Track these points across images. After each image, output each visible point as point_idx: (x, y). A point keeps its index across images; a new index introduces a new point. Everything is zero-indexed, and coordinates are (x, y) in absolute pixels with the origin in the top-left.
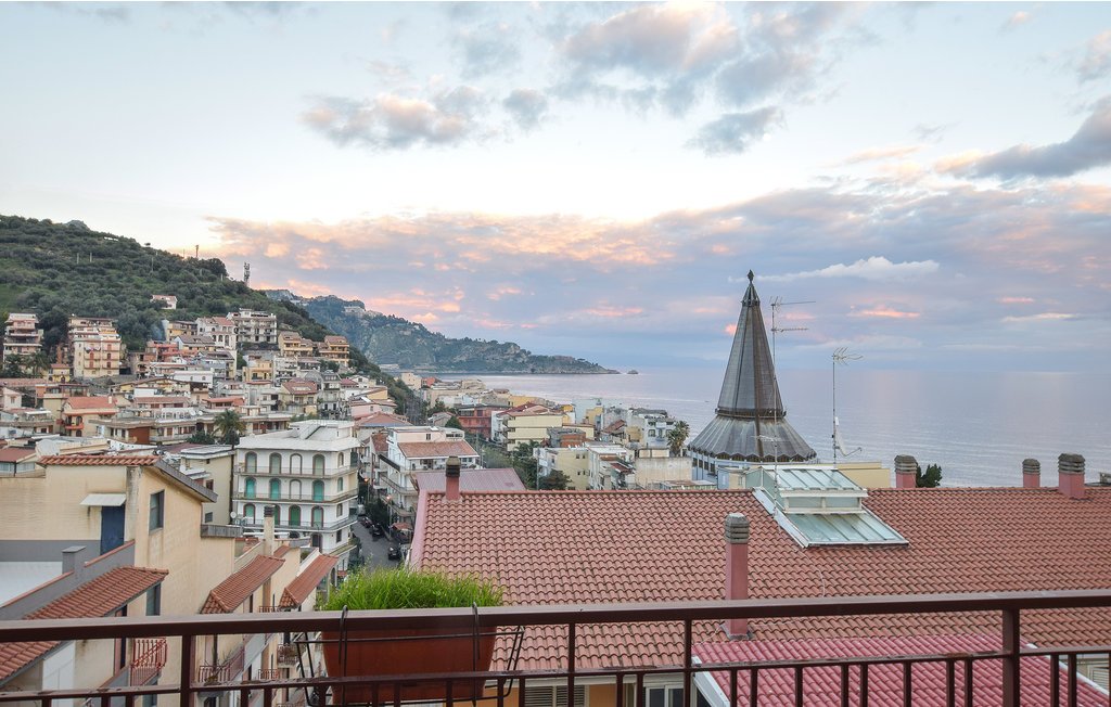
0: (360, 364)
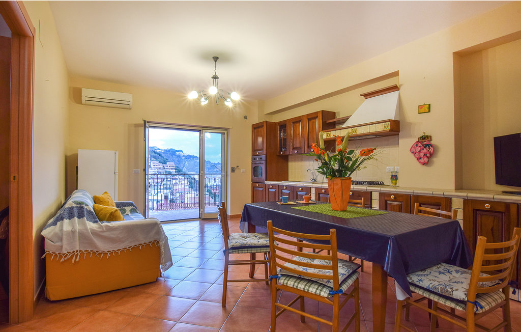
0: (179, 172)
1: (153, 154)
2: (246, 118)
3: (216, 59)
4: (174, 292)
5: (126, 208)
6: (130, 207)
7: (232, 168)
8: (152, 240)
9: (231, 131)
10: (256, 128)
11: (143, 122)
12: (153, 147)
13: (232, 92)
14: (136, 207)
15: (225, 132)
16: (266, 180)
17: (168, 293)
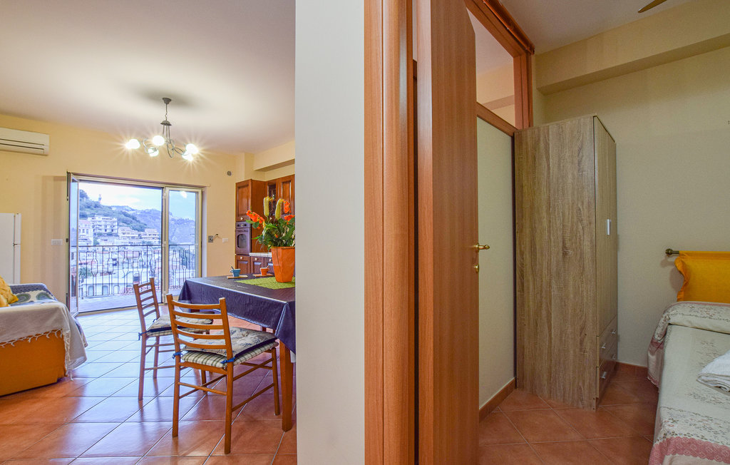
1: (122, 216)
2: (229, 173)
3: (167, 101)
4: (89, 391)
5: (30, 293)
6: (39, 292)
7: (209, 237)
8: (49, 330)
9: (207, 191)
10: (240, 186)
11: (66, 175)
12: (123, 207)
13: (187, 143)
14: (47, 291)
15: (200, 191)
16: (251, 252)
17: (79, 392)
